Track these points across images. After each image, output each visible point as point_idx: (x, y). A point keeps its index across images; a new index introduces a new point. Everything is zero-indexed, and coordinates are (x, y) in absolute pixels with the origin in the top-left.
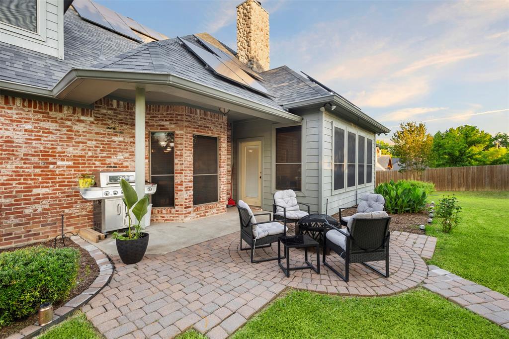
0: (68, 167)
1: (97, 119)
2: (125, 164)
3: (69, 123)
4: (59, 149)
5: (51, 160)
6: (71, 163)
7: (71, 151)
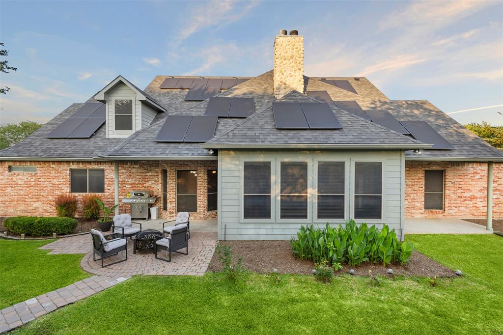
0: (130, 188)
1: (140, 166)
2: (152, 186)
3: (130, 169)
4: (127, 180)
5: (124, 185)
6: (130, 186)
7: (131, 181)
